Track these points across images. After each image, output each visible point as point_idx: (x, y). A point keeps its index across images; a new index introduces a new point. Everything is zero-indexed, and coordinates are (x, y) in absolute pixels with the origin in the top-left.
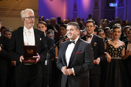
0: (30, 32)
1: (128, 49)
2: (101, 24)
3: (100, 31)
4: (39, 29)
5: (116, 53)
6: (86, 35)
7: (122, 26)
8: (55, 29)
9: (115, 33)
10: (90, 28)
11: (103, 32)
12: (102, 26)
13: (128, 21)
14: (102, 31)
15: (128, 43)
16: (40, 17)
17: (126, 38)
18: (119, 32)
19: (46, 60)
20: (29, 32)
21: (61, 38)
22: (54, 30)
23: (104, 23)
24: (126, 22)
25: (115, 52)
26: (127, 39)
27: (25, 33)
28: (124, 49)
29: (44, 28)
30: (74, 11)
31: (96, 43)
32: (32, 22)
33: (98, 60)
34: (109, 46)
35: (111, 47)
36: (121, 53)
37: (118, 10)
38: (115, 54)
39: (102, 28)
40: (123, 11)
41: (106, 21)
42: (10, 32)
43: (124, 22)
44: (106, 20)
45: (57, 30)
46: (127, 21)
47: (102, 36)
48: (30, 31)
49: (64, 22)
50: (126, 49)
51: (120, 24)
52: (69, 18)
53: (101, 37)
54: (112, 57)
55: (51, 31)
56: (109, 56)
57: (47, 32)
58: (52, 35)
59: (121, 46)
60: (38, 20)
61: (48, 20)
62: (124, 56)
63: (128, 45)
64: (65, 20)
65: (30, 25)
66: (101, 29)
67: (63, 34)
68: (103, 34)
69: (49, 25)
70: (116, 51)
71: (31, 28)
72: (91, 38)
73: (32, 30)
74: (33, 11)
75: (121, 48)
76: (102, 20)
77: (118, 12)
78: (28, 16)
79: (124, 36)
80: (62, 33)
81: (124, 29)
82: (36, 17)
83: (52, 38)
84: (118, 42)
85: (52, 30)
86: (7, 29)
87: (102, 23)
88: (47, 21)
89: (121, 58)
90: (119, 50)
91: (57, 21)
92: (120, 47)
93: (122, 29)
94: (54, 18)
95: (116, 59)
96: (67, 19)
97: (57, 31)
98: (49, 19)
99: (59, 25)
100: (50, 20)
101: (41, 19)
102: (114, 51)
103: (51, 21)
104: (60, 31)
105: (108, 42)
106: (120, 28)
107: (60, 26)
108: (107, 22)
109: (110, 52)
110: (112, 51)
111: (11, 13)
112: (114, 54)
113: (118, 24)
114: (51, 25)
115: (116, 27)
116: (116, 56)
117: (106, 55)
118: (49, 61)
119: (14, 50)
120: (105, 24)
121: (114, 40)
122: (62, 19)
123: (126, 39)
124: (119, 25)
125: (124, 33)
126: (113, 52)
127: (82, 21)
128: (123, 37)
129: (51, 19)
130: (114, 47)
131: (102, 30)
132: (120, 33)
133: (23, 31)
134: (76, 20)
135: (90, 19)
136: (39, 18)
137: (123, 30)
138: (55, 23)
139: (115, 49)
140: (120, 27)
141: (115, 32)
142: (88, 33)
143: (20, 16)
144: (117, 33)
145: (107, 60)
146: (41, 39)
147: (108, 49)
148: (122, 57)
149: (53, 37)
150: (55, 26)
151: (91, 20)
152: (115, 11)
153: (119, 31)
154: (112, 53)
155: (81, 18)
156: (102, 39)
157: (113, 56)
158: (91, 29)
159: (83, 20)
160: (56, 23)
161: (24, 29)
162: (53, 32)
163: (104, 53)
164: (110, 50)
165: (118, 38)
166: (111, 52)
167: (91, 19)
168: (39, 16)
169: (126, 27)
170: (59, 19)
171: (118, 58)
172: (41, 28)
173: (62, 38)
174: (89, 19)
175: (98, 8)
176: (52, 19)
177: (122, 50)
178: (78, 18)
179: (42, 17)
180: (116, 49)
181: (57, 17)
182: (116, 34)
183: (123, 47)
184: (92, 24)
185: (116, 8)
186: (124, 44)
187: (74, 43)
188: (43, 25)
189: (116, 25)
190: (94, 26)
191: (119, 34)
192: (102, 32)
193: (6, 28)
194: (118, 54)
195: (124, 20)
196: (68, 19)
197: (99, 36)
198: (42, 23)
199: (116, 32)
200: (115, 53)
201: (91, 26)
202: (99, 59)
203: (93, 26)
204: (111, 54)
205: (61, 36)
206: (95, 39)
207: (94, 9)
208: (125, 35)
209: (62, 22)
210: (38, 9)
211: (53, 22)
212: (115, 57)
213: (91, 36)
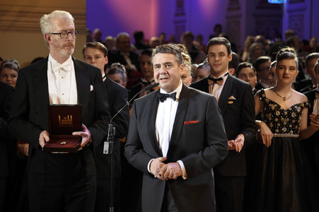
0: (65, 71)
1: (315, 112)
2: (245, 49)
3: (245, 66)
4: (88, 62)
5: (285, 123)
6: (209, 78)
7: (300, 53)
8: (128, 61)
9: (282, 72)
10: (217, 59)
11: (250, 69)
12: (249, 54)
13: (316, 41)
14: (249, 66)
15: (316, 97)
16: (90, 32)
17: (309, 83)
18: (292, 68)
19: (106, 140)
20: (62, 69)
21: (143, 85)
22: (125, 64)
23: (255, 47)
24: (311, 44)
25: (283, 119)
26: (314, 86)
27: (53, 72)
28: (305, 111)
29: (100, 60)
30: (177, 15)
31: (233, 97)
32: (69, 45)
33: (240, 141)
34: (266, 104)
35: (273, 108)
36: (297, 124)
37: (289, 11)
38: (282, 126)
39: (249, 58)
40: (302, 15)
41: (259, 41)
42: (15, 69)
43: (306, 43)
44: (258, 37)
45: (133, 63)
46: (313, 39)
47: (249, 78)
48: (65, 68)
49: (151, 43)
50: (310, 111)
51: (295, 48)
52: (164, 34)
53: (247, 81)
54: (274, 132)
55: (119, 66)
56: (266, 131)
57: (108, 70)
58: (121, 77)
59: (298, 105)
60: (84, 38)
61: (110, 38)
62: (305, 131)
63: (316, 102)
64: (153, 39)
65: (64, 52)
66: (246, 61)
67: (149, 74)
68: (251, 75)
69: (114, 51)
70: (284, 117)
71: (65, 59)
72: (220, 85)
73: (69, 65)
74: (70, 16)
75: (299, 111)
76: (249, 38)
77: (290, 16)
78: (58, 29)
79: (304, 78)
80: (146, 72)
81: (304, 61)
82: (78, 31)
83: (122, 85)
84: (289, 95)
85: (121, 64)
86: (6, 61)
87: (249, 46)
88: (109, 40)
89: (296, 136)
90: (293, 115)
91: (133, 40)
92: (296, 107)
93: (300, 60)
94: (127, 35)
95: (284, 138)
96: (158, 35)
97: (133, 67)
98: (114, 36)
99: (139, 52)
100: (115, 39)
101: (93, 36)
102: (279, 117)
103: (118, 41)
104: (141, 66)
105: (263, 95)
106: (296, 59)
107: (140, 54)
108: (260, 44)
109: (270, 119)
110: (275, 116)
111: (16, 21)
112: (279, 125)
113: (289, 49)
114: (119, 52)
115: (286, 57)
116: (284, 129)
117: (258, 126)
118: (115, 144)
119: (25, 117)
120: (257, 47)
121: (279, 90)
122: (146, 37)
123: (311, 87)
124: (292, 51)
125: (305, 71)
126: (277, 120)
127: (197, 41)
128: (303, 80)
129: (118, 35)
130: (279, 106)
131: (248, 64)
132: (295, 72)
133: (47, 69)
134: (182, 38)
135: (217, 36)
136: (88, 34)
137: (303, 64)
138: (129, 47)
139: (282, 111)
140: (295, 55)
141: (281, 68)
142: (213, 72)
143: (38, 29)
144: (288, 71)
145: (262, 141)
146: (92, 87)
147: (265, 113)
148: (300, 134)
149: (124, 81)
150: (128, 54)
151: (221, 39)
152: (281, 16)
153: (292, 65)
154: (275, 123)
155: (195, 34)
156: (249, 87)
157: (277, 131)
158: (220, 62)
159: (200, 38)
160: (132, 46)
161: (49, 63)
162: (124, 68)
163: (254, 123)
164: (270, 114)
165: (289, 84)
166: (273, 120)
167: (221, 35)
168: (88, 29)
169: (311, 55)
170: (139, 36)
171: (291, 134)
172: (93, 60)
173: (145, 84)
174: (215, 37)
175: (239, 8)
176: (120, 36)
177: (299, 114)
178: (187, 32)
179: (96, 31)
180: (286, 113)
181: (133, 32)
182: (285, 74)
183: (302, 108)
184: (222, 48)
185: (285, 7)
186: (306, 99)
187: (175, 99)
188: (98, 52)
189: (284, 50)
190: (229, 53)
191: (293, 75)
192: (248, 68)
193: (4, 60)
194: (291, 126)
195: (306, 38)
196: (162, 36)
197: (242, 78)
198: (95, 47)
199: (286, 69)
200: (282, 123)
201: (221, 54)
202: (241, 137)
203: (226, 53)
204: (272, 125)
205: (144, 81)
206: (232, 87)
207: (229, 9)
208: (307, 77)
209: (146, 44)
210: (84, 11)
211: (122, 43)
212: (281, 132)
213: (221, 79)
